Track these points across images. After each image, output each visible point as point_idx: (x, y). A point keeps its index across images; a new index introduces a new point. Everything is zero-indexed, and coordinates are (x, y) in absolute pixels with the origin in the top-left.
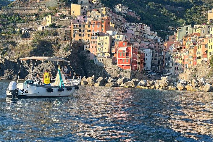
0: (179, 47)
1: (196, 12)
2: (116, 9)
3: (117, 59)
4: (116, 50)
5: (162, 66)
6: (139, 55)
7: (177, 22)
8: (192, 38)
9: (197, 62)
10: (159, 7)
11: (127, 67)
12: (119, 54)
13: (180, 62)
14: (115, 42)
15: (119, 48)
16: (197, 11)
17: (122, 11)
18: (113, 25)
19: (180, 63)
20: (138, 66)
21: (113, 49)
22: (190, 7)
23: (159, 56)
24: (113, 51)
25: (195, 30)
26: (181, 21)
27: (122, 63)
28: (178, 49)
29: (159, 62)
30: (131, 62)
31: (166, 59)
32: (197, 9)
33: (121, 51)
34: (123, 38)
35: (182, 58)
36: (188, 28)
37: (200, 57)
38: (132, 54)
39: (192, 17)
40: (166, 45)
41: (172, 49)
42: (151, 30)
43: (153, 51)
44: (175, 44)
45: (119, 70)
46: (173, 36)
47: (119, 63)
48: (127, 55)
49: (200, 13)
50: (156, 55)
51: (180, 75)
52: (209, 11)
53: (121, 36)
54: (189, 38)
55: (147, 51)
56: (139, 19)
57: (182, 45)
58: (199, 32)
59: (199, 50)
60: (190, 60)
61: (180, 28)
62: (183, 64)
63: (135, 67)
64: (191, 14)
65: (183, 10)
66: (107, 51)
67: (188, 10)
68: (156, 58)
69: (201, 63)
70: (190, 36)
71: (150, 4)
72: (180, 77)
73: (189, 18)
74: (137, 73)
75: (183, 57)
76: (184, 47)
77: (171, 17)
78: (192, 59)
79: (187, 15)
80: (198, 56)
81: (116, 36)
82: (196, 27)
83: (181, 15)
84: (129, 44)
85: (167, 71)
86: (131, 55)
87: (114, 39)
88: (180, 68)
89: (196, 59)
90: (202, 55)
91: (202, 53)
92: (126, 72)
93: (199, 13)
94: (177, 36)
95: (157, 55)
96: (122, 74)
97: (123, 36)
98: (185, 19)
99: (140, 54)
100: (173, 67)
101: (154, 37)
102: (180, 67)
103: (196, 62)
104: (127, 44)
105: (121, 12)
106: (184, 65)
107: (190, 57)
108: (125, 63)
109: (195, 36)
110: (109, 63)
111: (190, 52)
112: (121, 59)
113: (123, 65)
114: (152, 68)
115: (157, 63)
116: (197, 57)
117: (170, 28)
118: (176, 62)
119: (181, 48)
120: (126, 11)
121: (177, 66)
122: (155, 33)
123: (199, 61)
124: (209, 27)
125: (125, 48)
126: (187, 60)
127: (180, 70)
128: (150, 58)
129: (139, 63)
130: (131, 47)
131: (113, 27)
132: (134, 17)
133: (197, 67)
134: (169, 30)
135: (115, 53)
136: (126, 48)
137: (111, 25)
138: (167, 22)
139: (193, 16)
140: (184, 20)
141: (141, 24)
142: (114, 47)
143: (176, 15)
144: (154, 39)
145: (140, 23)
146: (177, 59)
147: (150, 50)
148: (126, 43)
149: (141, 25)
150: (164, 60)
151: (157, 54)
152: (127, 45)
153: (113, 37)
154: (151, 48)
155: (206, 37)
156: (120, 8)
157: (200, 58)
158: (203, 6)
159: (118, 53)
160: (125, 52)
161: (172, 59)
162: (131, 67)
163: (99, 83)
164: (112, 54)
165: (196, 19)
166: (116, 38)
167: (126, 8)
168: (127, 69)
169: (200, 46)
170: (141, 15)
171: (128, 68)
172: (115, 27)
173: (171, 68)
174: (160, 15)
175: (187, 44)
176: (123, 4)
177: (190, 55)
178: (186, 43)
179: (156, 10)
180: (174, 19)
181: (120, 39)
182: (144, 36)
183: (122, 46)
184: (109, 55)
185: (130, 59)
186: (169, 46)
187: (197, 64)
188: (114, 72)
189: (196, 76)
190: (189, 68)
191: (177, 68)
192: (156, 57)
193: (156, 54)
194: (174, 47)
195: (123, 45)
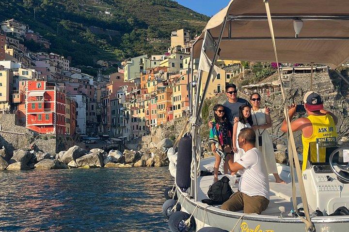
0: (135, 91)
1: (138, 39)
2: (4, 28)
3: (27, 114)
4: (23, 97)
5: (105, 125)
6: (67, 106)
7: (111, 54)
8: (156, 75)
9: (175, 114)
10: (79, 28)
11: (47, 129)
12: (29, 104)
13: (142, 115)
14: (20, 83)
15: (29, 93)
16: (140, 37)
17: (17, 32)
18: (11, 52)
19: (142, 118)
20: (68, 126)
21: (16, 95)
22: (129, 31)
23: (98, 108)
24: (16, 99)
25: (155, 63)
26: (117, 52)
27: (37, 122)
28: (134, 94)
29: (99, 118)
30: (55, 118)
31: (113, 112)
32: (139, 35)
33: (32, 98)
34: (34, 75)
35: (146, 109)
36: (143, 60)
37: (179, 105)
38: (56, 103)
39: (134, 46)
40: (110, 88)
41: (122, 95)
42: (71, 66)
43: (87, 100)
44: (127, 87)
45: (32, 136)
46: (116, 74)
47: (30, 122)
48: (47, 106)
49: (145, 40)
50: (93, 106)
51: (144, 139)
52: (173, 33)
53: (31, 72)
54: (152, 75)
55: (79, 98)
56: (48, 47)
57: (139, 87)
58: (167, 65)
59: (175, 95)
60: (159, 112)
61: (130, 60)
62: (147, 119)
63: (62, 127)
64: (131, 41)
65: (119, 36)
66: (5, 100)
67: (125, 34)
68: (93, 111)
69: (181, 116)
70: (151, 72)
71: (63, 22)
72: (143, 142)
73: (129, 48)
74: (68, 139)
75: (146, 107)
76: (145, 90)
77: (101, 45)
78: (164, 111)
79: (126, 43)
80: (176, 104)
81: (21, 70)
82: (154, 58)
83: (116, 43)
84: (50, 85)
85: (117, 133)
86: (55, 106)
87: (17, 77)
88: (142, 127)
89: (171, 110)
90: (183, 103)
91: (183, 99)
92: (46, 139)
93: (143, 41)
94: (126, 73)
95: (95, 107)
96: (38, 142)
97: (34, 71)
98: (122, 48)
99: (70, 104)
100: (128, 126)
101: (83, 77)
102: (142, 124)
103: (172, 115)
104: (45, 85)
105: (15, 34)
106: (150, 121)
107: (160, 107)
108: (43, 122)
109: (160, 72)
110: (10, 123)
111: (159, 98)
112: (35, 115)
113: (37, 126)
114: (88, 129)
115: (95, 121)
116: (174, 106)
117: (101, 62)
118: (134, 116)
119: (139, 92)
120: (24, 32)
121: (135, 124)
122: (78, 70)
123: (178, 113)
124: (181, 57)
125: (41, 93)
126: (154, 112)
127: (142, 130)
128: (82, 111)
129: (69, 121)
130: (54, 92)
131: (11, 54)
132: (39, 43)
133: (175, 122)
134: (99, 66)
135: (21, 103)
136: (44, 92)
137: (7, 51)
138: (95, 53)
139: (135, 44)
140: (121, 51)
141: (54, 54)
142: (18, 92)
143: (109, 42)
144: (83, 79)
145: (51, 54)
146: (135, 111)
147: (83, 97)
148: (43, 84)
149: (53, 57)
150: (109, 114)
151: (95, 104)
152: (45, 87)
153: (14, 73)
154: (83, 94)
155: (181, 72)
156: (11, 26)
157: (179, 108)
158: (149, 30)
159: (27, 103)
160: (42, 101)
161: (126, 112)
162: (55, 128)
163: (19, 163)
164: (13, 106)
165: (140, 51)
166: (21, 74)
167: (24, 27)
168: (47, 133)
169: (177, 88)
170: (51, 40)
171: (49, 131)
172: (15, 55)
173: (125, 127)
174: (83, 41)
175: (149, 86)
176: (17, 19)
177: (159, 103)
178: (147, 84)
179: (74, 33)
180: (106, 48)
181: (30, 76)
182: (65, 74)
183: (36, 89)
184: (9, 107)
185: (53, 114)
186: (117, 89)
187: (174, 118)
188: (20, 140)
189: (175, 138)
190: (162, 126)
191: (135, 127)
192: (93, 109)
193: (92, 104)
194: (126, 92)
195: (37, 87)
